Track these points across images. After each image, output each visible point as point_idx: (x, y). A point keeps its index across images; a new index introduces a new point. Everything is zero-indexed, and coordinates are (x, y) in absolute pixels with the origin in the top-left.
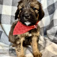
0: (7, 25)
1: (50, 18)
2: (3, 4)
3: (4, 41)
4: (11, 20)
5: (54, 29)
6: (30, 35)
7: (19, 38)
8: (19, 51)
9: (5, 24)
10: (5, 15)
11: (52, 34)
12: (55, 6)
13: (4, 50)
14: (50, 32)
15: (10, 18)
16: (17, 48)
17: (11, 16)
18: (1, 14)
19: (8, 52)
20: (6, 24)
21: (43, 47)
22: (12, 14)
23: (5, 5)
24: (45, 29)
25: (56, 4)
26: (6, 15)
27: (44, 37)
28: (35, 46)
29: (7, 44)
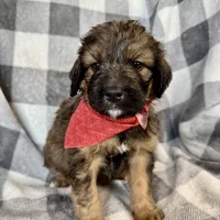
0: (34, 107)
1: (191, 76)
2: (17, 26)
3: (24, 168)
4: (47, 87)
5: (206, 118)
6: (123, 148)
7: (83, 160)
8: (84, 206)
9: (27, 102)
10: (26, 69)
11: (200, 136)
12: (210, 32)
13: (28, 200)
14: (191, 128)
15: (43, 80)
16: (77, 194)
17: (49, 72)
18: (11, 67)
19: (45, 209)
20: (32, 103)
21: (167, 186)
22: (50, 65)
23: (23, 31)
24: (172, 117)
25: (213, 25)
26: (30, 71)
27: (171, 146)
28: (139, 184)
29: (37, 178)
